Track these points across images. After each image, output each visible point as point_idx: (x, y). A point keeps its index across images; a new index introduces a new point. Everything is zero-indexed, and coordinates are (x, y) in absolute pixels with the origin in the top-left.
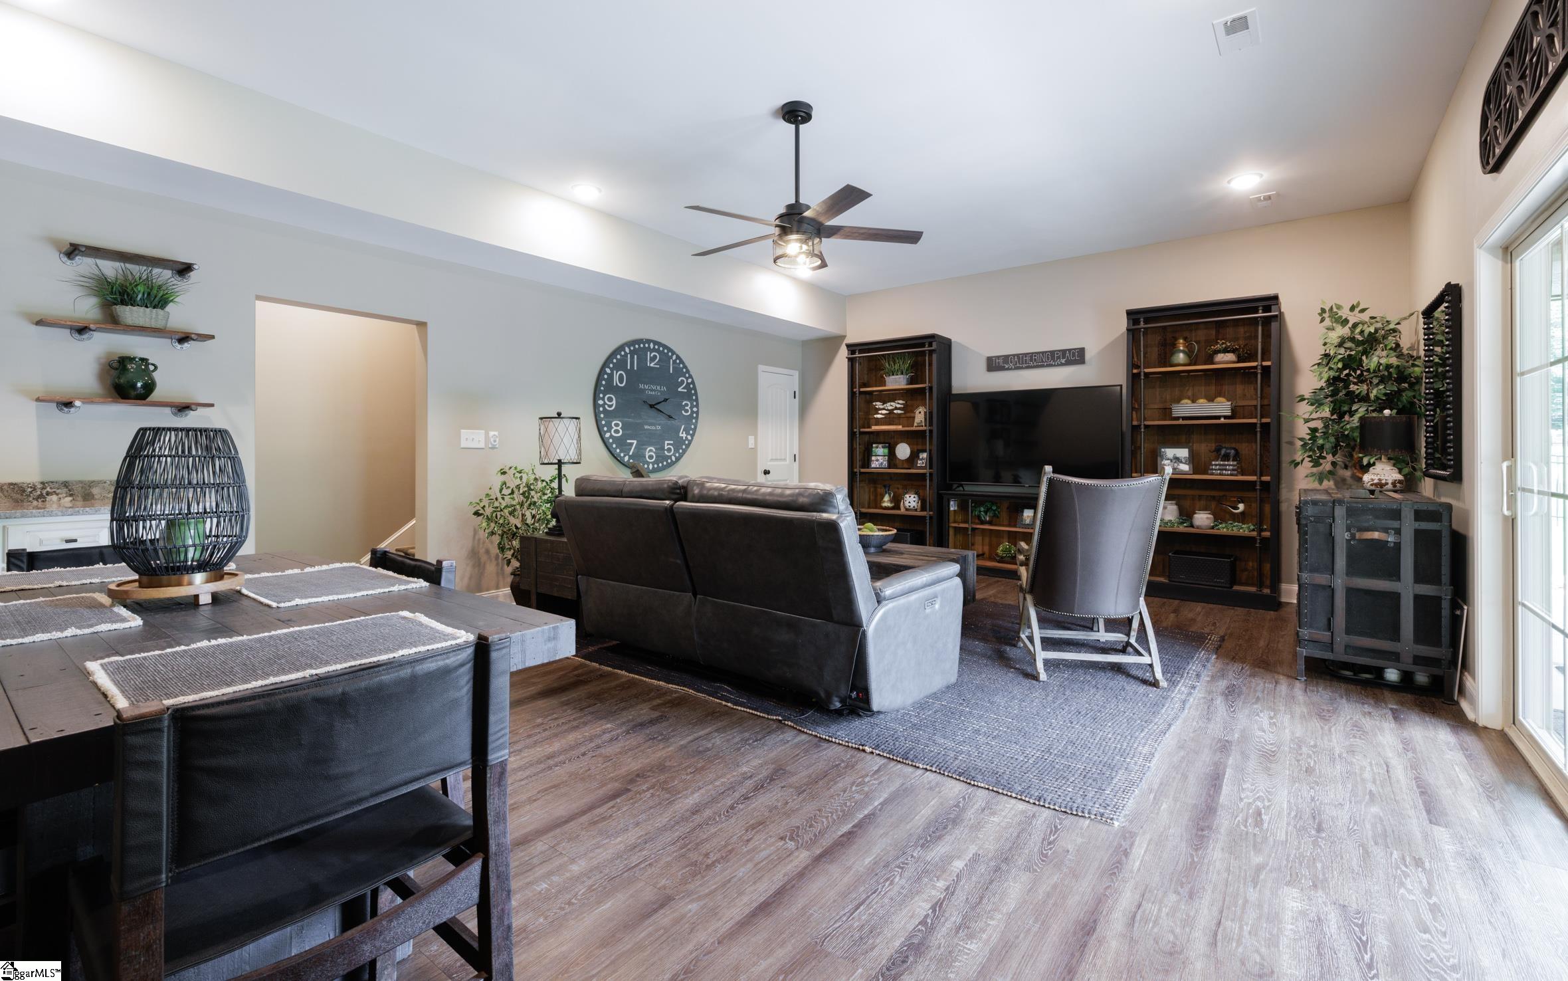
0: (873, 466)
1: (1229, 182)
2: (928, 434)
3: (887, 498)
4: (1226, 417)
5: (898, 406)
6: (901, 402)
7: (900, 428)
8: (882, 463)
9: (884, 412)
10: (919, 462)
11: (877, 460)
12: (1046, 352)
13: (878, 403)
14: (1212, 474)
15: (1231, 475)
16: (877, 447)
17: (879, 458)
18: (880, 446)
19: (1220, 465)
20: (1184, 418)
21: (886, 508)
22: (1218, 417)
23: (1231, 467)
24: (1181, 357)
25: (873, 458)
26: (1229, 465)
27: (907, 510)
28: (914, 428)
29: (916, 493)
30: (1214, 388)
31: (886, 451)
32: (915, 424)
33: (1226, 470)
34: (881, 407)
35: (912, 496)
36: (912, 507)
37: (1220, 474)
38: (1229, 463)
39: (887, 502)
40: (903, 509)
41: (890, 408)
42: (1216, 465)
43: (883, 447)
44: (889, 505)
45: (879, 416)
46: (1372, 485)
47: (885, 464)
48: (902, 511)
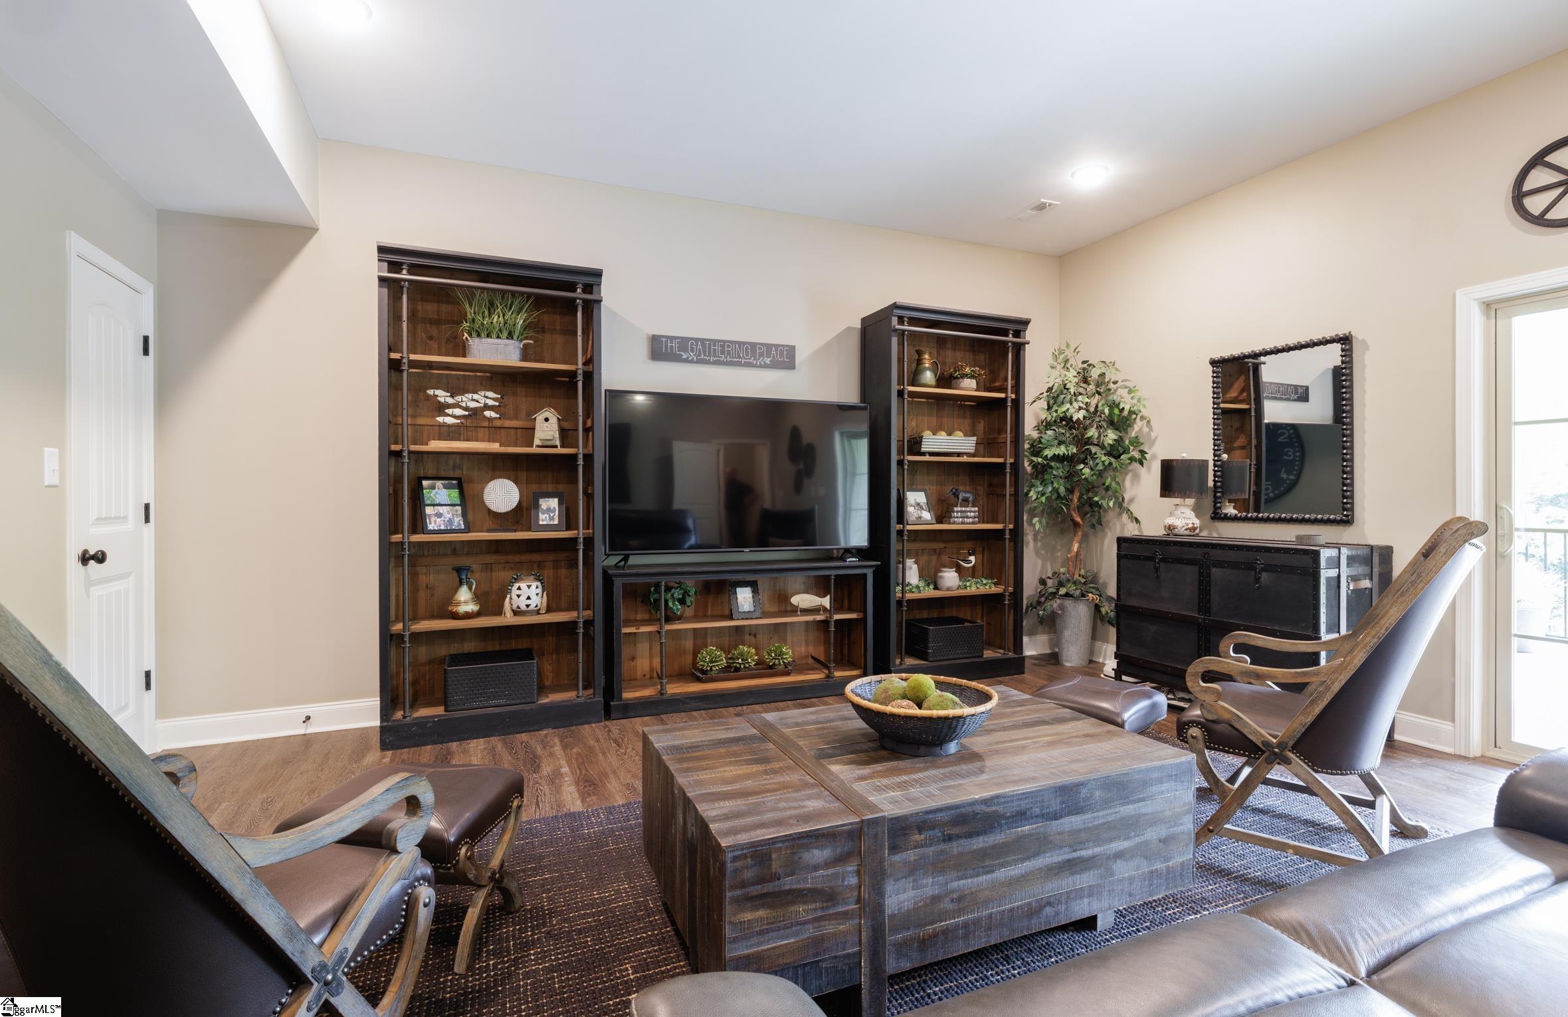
0: (431, 527)
1: (1072, 175)
2: (581, 462)
3: (464, 594)
4: (968, 455)
5: (490, 403)
6: (491, 394)
7: (495, 447)
8: (450, 521)
9: (458, 412)
10: (541, 516)
11: (439, 515)
12: (744, 343)
13: (439, 392)
14: (954, 523)
15: (973, 523)
16: (433, 487)
17: (441, 509)
18: (439, 483)
19: (961, 512)
20: (932, 454)
21: (468, 616)
22: (959, 454)
23: (973, 514)
24: (928, 376)
25: (429, 510)
26: (971, 512)
27: (517, 612)
28: (534, 450)
29: (538, 579)
30: (935, 419)
31: (455, 493)
32: (537, 442)
33: (967, 517)
34: (450, 400)
35: (534, 584)
36: (532, 607)
37: (963, 523)
38: (968, 509)
39: (465, 600)
40: (509, 613)
41: (473, 405)
42: (957, 512)
43: (446, 487)
44: (471, 607)
45: (449, 420)
46: (1186, 529)
47: (458, 522)
48: (508, 619)
